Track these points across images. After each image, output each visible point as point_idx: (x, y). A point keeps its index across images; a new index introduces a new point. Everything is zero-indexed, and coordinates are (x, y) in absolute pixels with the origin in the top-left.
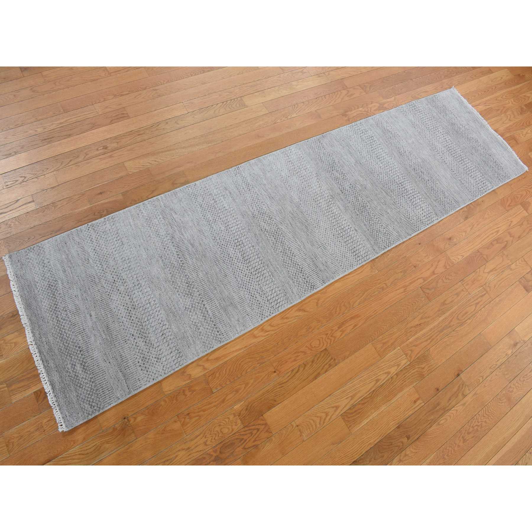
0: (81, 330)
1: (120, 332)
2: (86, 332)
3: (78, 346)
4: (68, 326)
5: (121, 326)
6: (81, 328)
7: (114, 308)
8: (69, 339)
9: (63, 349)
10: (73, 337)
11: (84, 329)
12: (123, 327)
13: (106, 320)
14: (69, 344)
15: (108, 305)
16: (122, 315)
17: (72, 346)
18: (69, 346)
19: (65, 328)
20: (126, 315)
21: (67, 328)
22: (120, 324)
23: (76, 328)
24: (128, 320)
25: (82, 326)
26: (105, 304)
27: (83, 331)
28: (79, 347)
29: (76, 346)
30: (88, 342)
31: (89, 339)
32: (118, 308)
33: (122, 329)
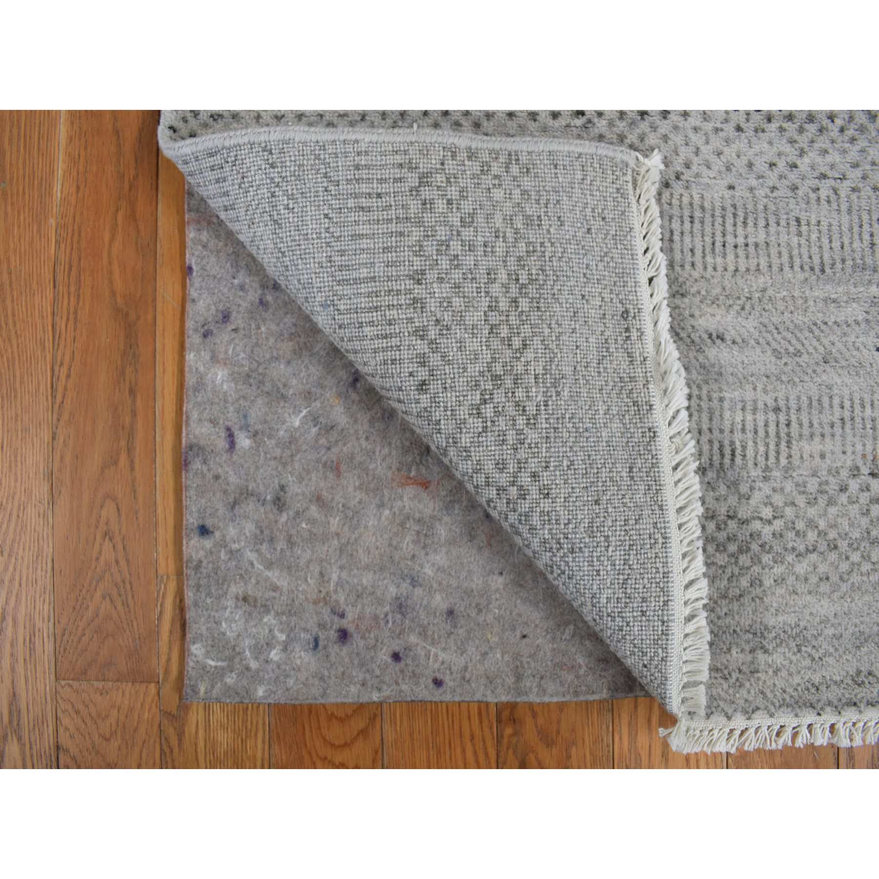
0: (772, 429)
1: (865, 217)
2: (793, 404)
3: (844, 473)
4: (723, 490)
5: (835, 191)
6: (761, 418)
7: (731, 187)
8: (789, 512)
9: (822, 569)
10: (789, 486)
11: (771, 403)
12: (844, 188)
13: (776, 262)
14: (811, 524)
15: (698, 214)
16: (781, 164)
17: (833, 510)
18: (822, 524)
19: (723, 510)
20: (792, 142)
21: (733, 500)
22: (824, 193)
23: (750, 453)
24: (822, 142)
25: (755, 410)
26: (687, 225)
27: (782, 418)
28: (855, 472)
29: (843, 489)
30: (847, 414)
31: (836, 401)
32: (740, 164)
33: (854, 196)
